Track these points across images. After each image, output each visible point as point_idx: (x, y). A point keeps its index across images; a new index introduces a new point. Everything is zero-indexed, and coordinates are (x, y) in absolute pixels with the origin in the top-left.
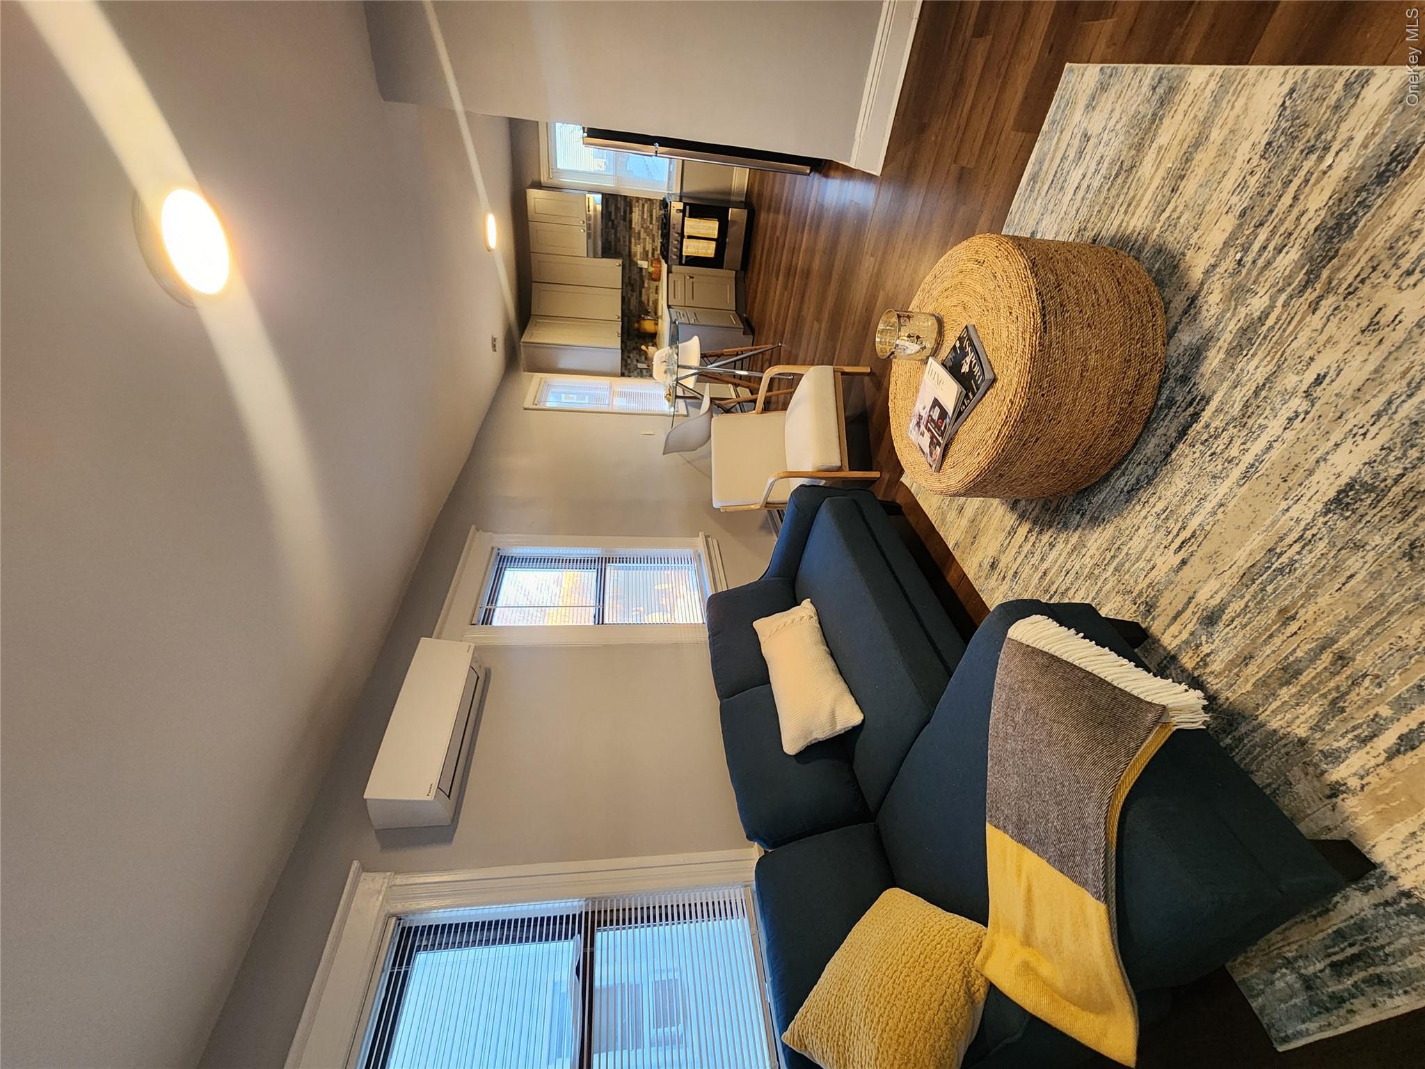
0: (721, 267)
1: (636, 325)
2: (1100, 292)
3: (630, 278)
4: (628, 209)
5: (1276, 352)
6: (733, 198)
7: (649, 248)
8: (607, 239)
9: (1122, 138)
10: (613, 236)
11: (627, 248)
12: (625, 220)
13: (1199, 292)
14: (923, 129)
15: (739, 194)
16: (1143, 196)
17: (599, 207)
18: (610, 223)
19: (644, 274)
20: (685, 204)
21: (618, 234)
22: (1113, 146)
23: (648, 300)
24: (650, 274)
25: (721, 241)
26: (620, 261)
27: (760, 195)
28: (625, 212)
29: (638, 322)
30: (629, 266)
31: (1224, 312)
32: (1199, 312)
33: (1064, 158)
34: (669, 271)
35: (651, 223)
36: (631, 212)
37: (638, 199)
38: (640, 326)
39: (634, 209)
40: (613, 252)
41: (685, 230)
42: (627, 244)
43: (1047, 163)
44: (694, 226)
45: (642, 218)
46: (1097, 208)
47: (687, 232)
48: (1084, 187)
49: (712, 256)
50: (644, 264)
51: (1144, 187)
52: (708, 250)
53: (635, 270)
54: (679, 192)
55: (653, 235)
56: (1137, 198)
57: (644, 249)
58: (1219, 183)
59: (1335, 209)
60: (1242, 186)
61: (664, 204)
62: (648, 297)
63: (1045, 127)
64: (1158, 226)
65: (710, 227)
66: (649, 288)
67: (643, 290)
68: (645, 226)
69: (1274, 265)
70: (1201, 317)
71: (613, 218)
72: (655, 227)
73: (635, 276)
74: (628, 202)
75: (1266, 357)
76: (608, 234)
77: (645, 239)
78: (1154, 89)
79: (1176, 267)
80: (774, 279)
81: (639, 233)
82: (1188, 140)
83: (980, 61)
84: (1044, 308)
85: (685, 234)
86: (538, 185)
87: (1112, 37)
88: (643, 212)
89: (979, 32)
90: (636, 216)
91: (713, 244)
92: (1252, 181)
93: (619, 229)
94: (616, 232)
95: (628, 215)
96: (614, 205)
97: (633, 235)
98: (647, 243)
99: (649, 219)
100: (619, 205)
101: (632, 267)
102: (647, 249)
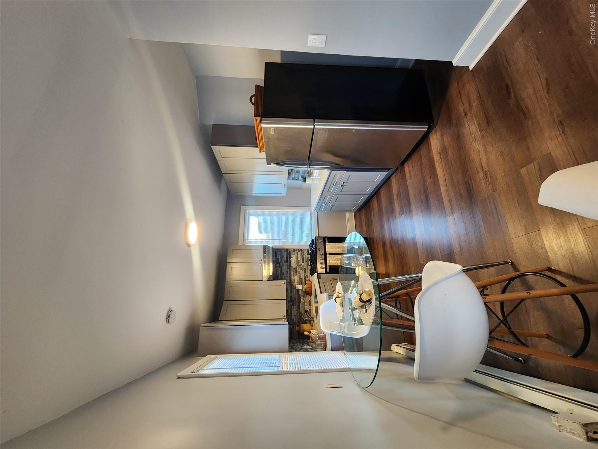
1: (297, 328)
3: (291, 297)
4: (289, 256)
7: (302, 276)
10: (279, 272)
11: (289, 278)
12: (287, 262)
18: (278, 265)
19: (300, 293)
20: (324, 238)
21: (283, 271)
26: (285, 281)
28: (287, 258)
29: (298, 326)
30: (290, 286)
35: (303, 262)
36: (290, 258)
37: (294, 250)
38: (300, 328)
39: (292, 256)
41: (327, 250)
42: (289, 276)
44: (332, 247)
45: (297, 260)
50: (300, 287)
53: (295, 292)
55: (305, 269)
57: (299, 277)
66: (304, 302)
67: (301, 304)
68: (299, 264)
71: (280, 262)
73: (294, 295)
74: (288, 252)
76: (276, 271)
77: (300, 272)
81: (296, 268)
88: (298, 257)
90: (293, 260)
93: (283, 268)
94: (281, 270)
95: (288, 259)
96: (280, 255)
97: (292, 270)
98: (301, 274)
99: (301, 260)
100: (283, 255)
101: (292, 290)
102: (301, 278)
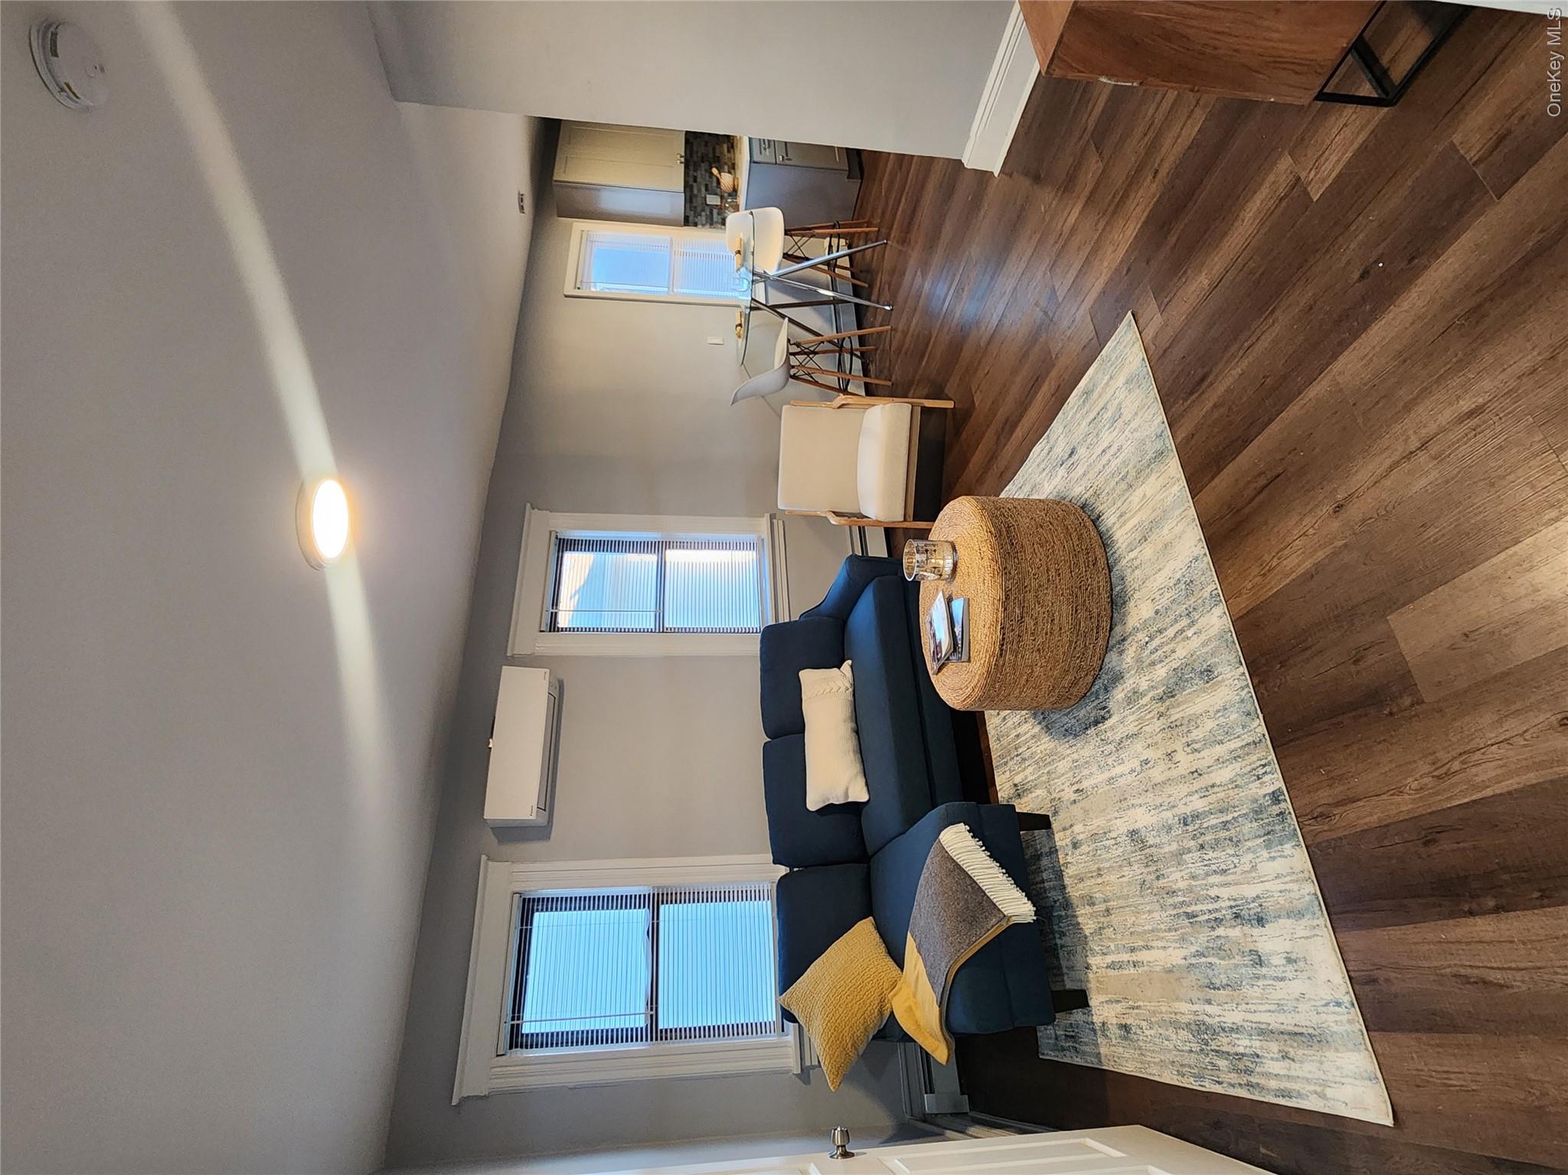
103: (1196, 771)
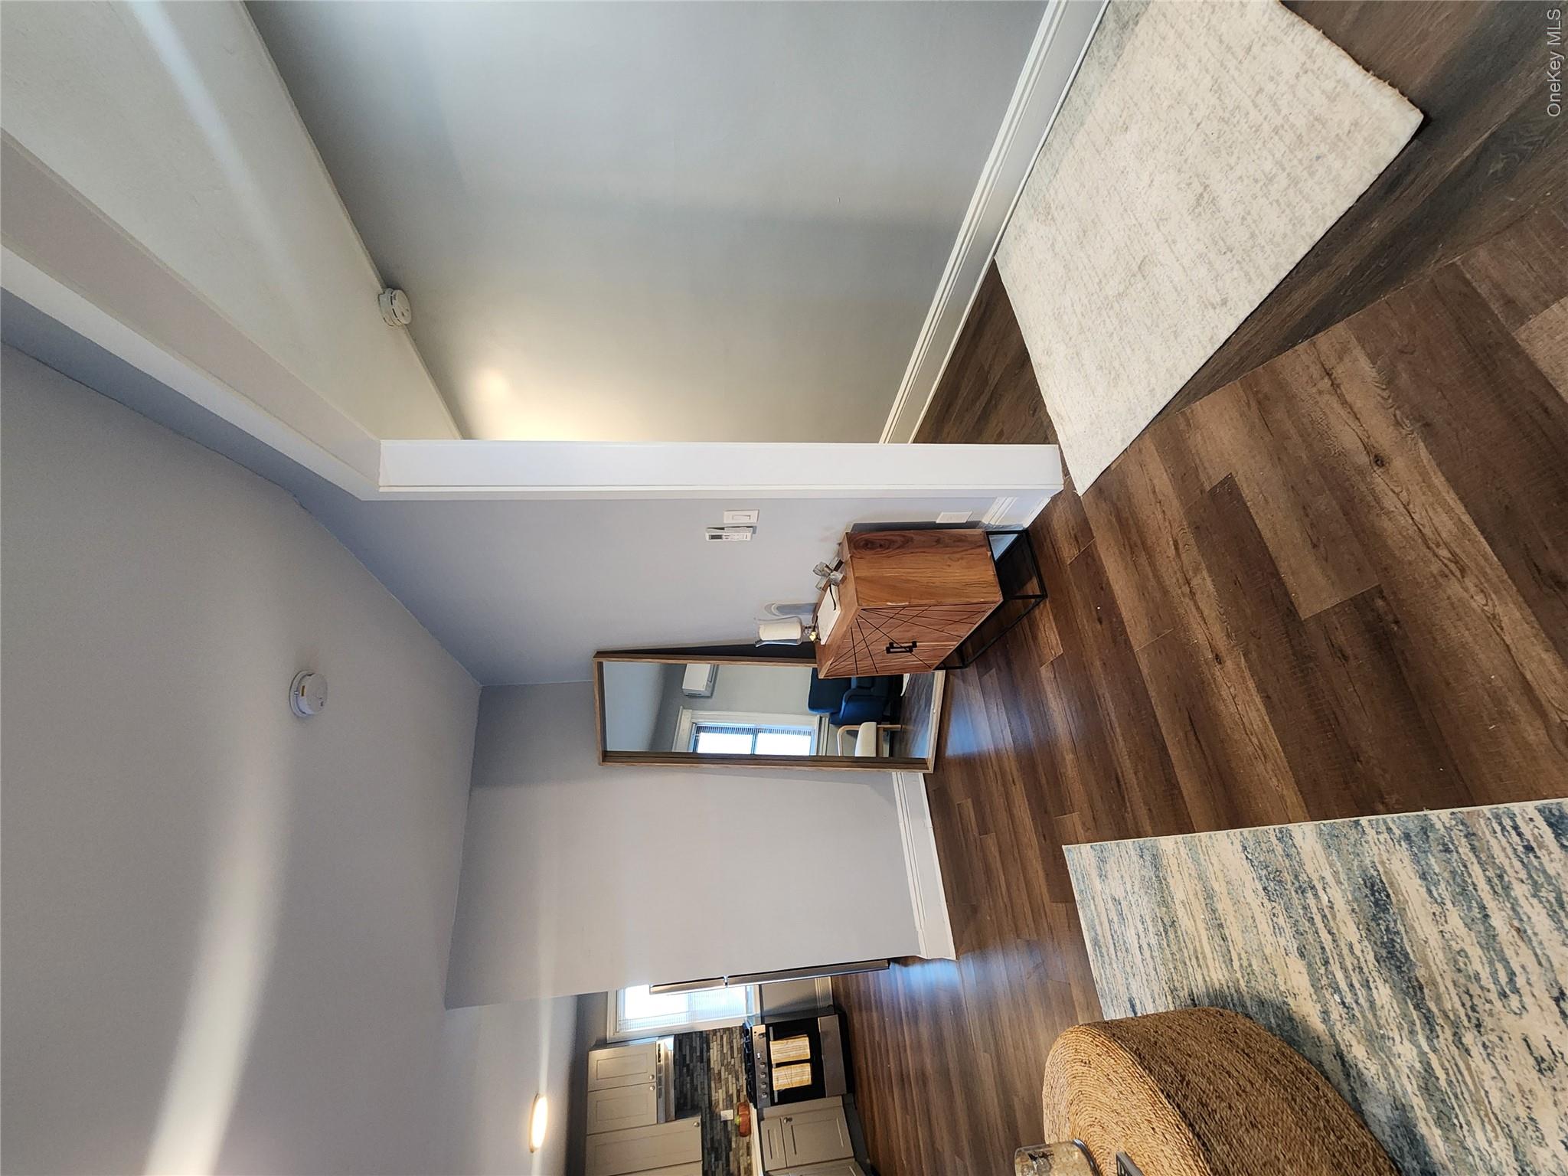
0: (823, 1096)
2: (1235, 1074)
3: (712, 1139)
4: (705, 1046)
5: (1487, 1115)
6: (820, 1004)
7: (733, 1090)
8: (681, 1092)
9: (1146, 899)
10: (688, 1086)
11: (706, 1097)
12: (702, 1061)
13: (1337, 1045)
14: (975, 910)
15: (825, 997)
16: (1202, 947)
17: (671, 1054)
18: (685, 1070)
19: (730, 1129)
20: (767, 1027)
21: (695, 1082)
22: (1141, 906)
23: (739, 1168)
24: (738, 1127)
25: (816, 1061)
26: (698, 1119)
27: (847, 995)
28: (702, 1052)
30: (711, 1123)
31: (1384, 1066)
32: (1360, 1074)
33: (1110, 922)
34: (760, 1119)
35: (732, 1057)
36: (708, 1049)
37: (715, 1032)
39: (711, 1045)
40: (689, 1107)
41: (773, 1057)
42: (707, 1092)
43: (1098, 928)
44: (780, 1050)
45: (722, 1051)
46: (1171, 966)
47: (775, 1058)
48: (1145, 946)
49: (810, 1083)
50: (728, 1114)
51: (1197, 939)
52: (802, 1076)
53: (719, 1127)
54: (759, 1012)
55: (736, 1072)
56: (1199, 949)
57: (727, 1092)
58: (1256, 927)
59: (1372, 938)
60: (1277, 930)
61: (745, 1031)
62: (739, 1163)
63: (1077, 897)
64: (1239, 975)
65: (800, 1046)
66: (737, 1150)
67: (731, 1153)
68: (725, 1062)
69: (1378, 1003)
70: (1368, 1079)
71: (688, 1062)
72: (737, 1062)
73: (719, 1135)
74: (704, 1038)
75: (1483, 1125)
76: (682, 1085)
77: (727, 1080)
78: (1142, 857)
79: (1291, 1019)
80: (890, 1099)
81: (720, 1072)
82: (1200, 893)
83: (994, 850)
84: (1184, 1115)
85: (773, 1063)
86: (603, 1044)
87: (1084, 824)
88: (722, 1046)
89: (984, 830)
90: (714, 1054)
91: (807, 1067)
92: (1281, 921)
93: (695, 1075)
94: (692, 1080)
95: (705, 1054)
96: (688, 1047)
97: (713, 1078)
98: (730, 1084)
99: (729, 1053)
100: (694, 1045)
101: (714, 1122)
102: (731, 1092)
103: (1557, 1000)
